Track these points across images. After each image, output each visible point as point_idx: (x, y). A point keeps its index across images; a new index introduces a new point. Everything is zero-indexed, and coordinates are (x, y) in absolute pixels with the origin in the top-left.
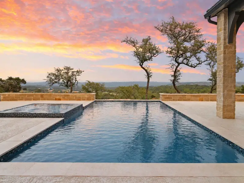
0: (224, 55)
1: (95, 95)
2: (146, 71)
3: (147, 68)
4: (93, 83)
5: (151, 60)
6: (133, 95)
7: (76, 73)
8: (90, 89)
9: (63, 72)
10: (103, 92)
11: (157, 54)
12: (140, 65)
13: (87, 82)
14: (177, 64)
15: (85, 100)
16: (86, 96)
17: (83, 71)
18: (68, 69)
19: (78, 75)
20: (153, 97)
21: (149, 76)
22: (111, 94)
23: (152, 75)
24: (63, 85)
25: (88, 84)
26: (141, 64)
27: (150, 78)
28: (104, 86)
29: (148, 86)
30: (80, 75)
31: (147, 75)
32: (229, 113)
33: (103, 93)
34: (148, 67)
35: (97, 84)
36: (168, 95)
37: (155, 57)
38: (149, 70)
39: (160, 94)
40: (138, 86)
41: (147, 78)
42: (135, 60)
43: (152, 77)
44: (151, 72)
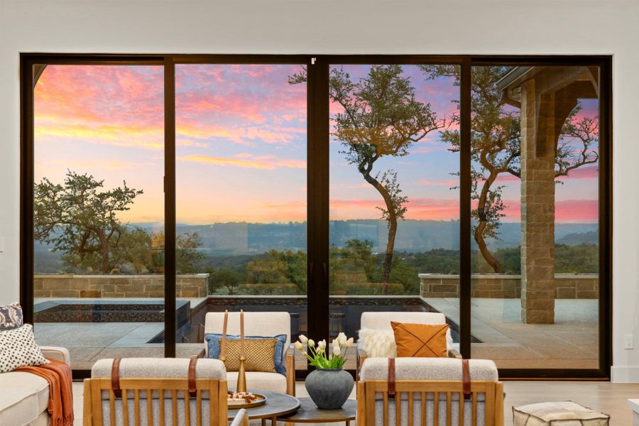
0: (527, 183)
2: (384, 192)
3: (388, 182)
5: (400, 152)
7: (111, 198)
9: (59, 194)
11: (421, 132)
12: (362, 170)
14: (487, 174)
17: (141, 192)
18: (82, 183)
19: (122, 209)
21: (396, 211)
23: (404, 210)
24: (65, 248)
26: (366, 167)
27: (399, 219)
29: (392, 248)
30: (127, 206)
31: (386, 210)
32: (542, 311)
34: (390, 178)
36: (443, 279)
37: (417, 141)
38: (394, 188)
39: (420, 275)
40: (368, 246)
41: (387, 219)
42: (344, 152)
43: (404, 214)
44: (401, 198)
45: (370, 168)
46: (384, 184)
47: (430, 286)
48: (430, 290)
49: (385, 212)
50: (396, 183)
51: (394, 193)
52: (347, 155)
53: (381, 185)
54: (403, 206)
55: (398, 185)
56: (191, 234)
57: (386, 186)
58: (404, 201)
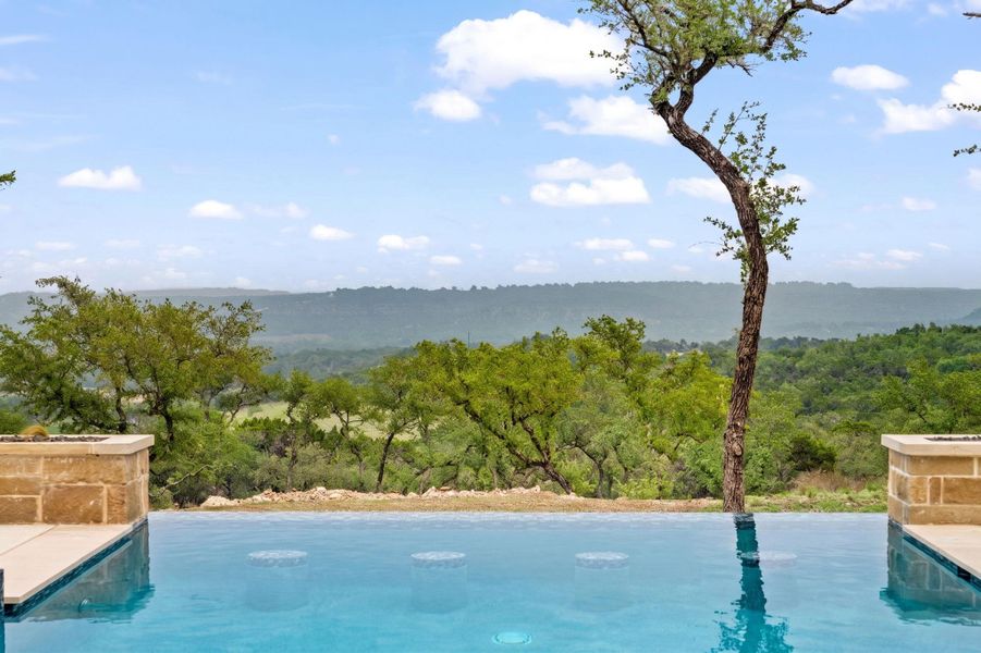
1: (143, 463)
2: (728, 172)
3: (741, 140)
4: (122, 308)
5: (779, 48)
6: (579, 442)
8: (93, 383)
10: (233, 404)
12: (662, 109)
13: (54, 289)
15: (28, 518)
16: (40, 472)
20: (808, 459)
21: (766, 229)
22: (328, 424)
23: (791, 227)
25: (63, 313)
26: (674, 98)
27: (773, 258)
28: (255, 340)
31: (737, 226)
33: (243, 415)
34: (747, 128)
35: (173, 319)
37: (833, 11)
38: (760, 161)
39: (891, 440)
40: (634, 332)
41: (740, 255)
42: (607, 54)
43: (791, 241)
44: (781, 192)
45: (687, 98)
46: (726, 151)
47: (936, 483)
48: (935, 499)
49: (731, 235)
50: (766, 146)
51: (757, 176)
52: (613, 64)
53: (718, 153)
54: (787, 213)
55: (774, 150)
56: (237, 305)
57: (735, 156)
58: (790, 199)
